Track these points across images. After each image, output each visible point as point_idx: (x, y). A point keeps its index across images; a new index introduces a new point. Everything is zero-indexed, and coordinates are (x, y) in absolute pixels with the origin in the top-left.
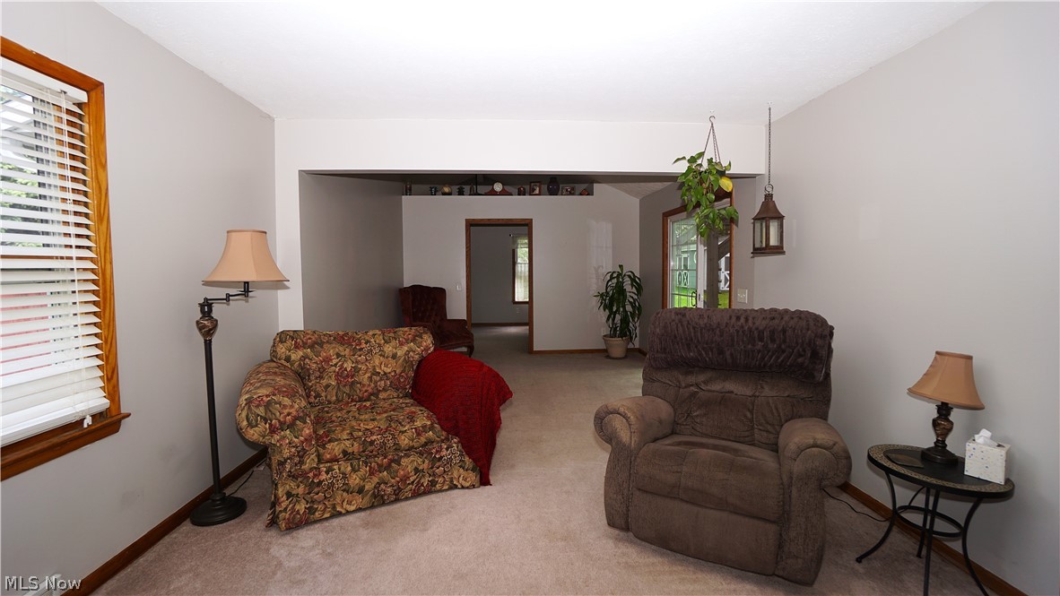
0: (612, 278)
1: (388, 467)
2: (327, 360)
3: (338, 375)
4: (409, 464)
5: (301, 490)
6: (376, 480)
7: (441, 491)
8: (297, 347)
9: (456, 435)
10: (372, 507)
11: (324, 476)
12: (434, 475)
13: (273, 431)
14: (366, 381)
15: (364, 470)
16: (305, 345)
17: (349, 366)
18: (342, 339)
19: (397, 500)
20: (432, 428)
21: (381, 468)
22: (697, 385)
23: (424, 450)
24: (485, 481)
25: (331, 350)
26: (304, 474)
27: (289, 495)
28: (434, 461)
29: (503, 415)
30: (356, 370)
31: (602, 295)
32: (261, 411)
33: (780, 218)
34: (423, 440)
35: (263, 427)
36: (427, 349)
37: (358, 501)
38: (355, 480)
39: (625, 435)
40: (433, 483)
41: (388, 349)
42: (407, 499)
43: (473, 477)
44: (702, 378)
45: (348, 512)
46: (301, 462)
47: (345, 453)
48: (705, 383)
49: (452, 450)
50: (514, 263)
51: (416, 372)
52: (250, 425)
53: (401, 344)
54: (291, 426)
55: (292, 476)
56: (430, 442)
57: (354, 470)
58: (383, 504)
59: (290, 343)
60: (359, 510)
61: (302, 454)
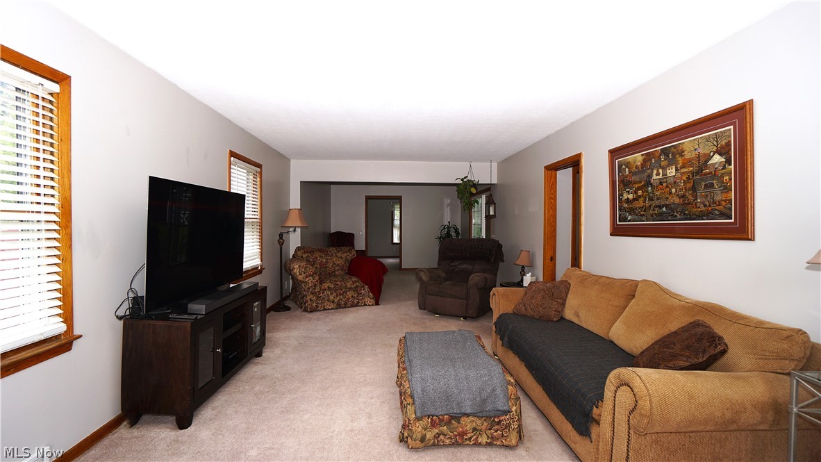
0: (444, 228)
1: (342, 294)
2: (316, 258)
3: (320, 264)
4: (350, 294)
5: (314, 299)
6: (338, 298)
7: (361, 306)
8: (305, 252)
9: (367, 285)
10: (337, 308)
11: (321, 295)
12: (358, 299)
13: (307, 277)
14: (331, 267)
15: (335, 294)
16: (307, 252)
17: (324, 260)
18: (320, 251)
19: (345, 307)
20: (358, 282)
21: (340, 294)
22: (456, 266)
23: (355, 289)
24: (377, 304)
25: (317, 254)
26: (316, 293)
27: (311, 300)
28: (359, 294)
29: (384, 279)
30: (327, 262)
31: (440, 238)
32: (303, 270)
33: (495, 204)
34: (355, 285)
35: (304, 275)
36: (354, 255)
37: (332, 306)
38: (331, 297)
39: (424, 278)
40: (358, 302)
41: (339, 255)
42: (349, 307)
43: (373, 302)
44: (457, 263)
45: (329, 309)
46: (315, 289)
47: (328, 287)
48: (458, 265)
49: (365, 290)
50: (393, 219)
51: (350, 264)
52: (300, 274)
53: (344, 253)
54: (312, 276)
55: (312, 293)
56: (357, 286)
57: (331, 294)
58: (340, 308)
59: (302, 251)
60: (332, 309)
61: (315, 286)
